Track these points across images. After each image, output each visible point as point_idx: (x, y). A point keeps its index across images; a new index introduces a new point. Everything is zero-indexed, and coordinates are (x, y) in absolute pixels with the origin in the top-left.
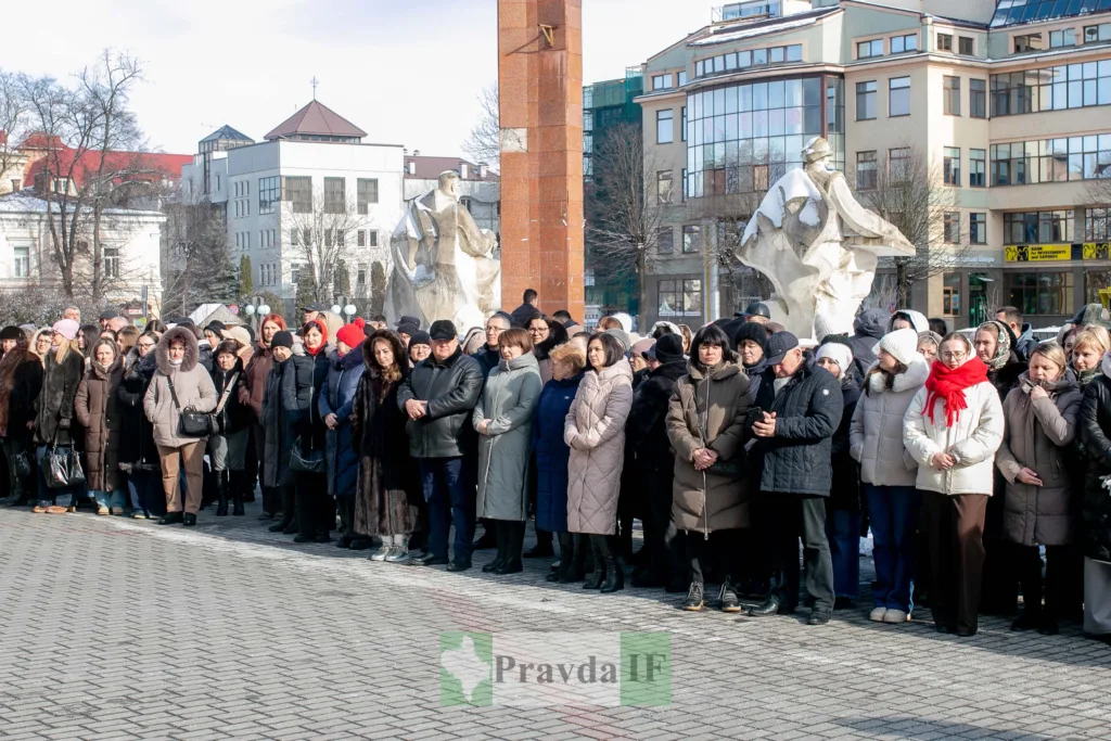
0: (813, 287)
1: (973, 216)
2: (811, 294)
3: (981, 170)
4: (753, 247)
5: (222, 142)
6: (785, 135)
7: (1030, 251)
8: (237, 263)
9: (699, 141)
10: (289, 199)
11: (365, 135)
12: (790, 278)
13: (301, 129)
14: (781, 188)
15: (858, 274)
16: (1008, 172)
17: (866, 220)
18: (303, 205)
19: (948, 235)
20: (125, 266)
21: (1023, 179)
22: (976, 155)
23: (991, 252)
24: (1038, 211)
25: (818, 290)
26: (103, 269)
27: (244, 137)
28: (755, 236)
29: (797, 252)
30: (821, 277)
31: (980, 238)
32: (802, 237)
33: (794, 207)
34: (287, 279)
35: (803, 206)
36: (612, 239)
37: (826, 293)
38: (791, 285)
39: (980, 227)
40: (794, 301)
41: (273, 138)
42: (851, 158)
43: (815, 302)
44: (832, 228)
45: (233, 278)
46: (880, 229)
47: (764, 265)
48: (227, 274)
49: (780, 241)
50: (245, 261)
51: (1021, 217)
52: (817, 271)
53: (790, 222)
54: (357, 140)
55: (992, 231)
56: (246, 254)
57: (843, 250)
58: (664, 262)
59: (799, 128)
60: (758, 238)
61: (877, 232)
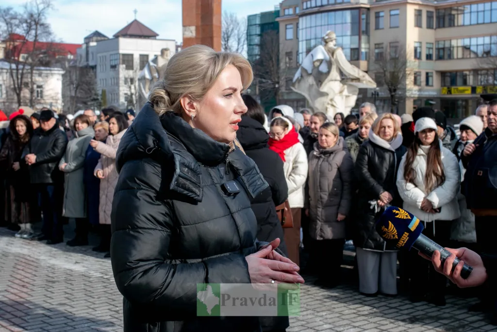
0: (326, 102)
1: (427, 74)
2: (325, 105)
3: (431, 52)
4: (299, 83)
5: (95, 38)
6: (342, 36)
7: (453, 90)
8: (100, 92)
9: (304, 38)
10: (123, 63)
11: (158, 35)
12: (315, 98)
13: (129, 32)
14: (312, 55)
15: (348, 96)
16: (443, 53)
17: (352, 71)
18: (130, 66)
19: (416, 82)
20: (46, 93)
21: (450, 57)
22: (429, 46)
23: (434, 90)
24: (457, 72)
25: (328, 104)
26: (35, 94)
27: (104, 36)
28: (300, 77)
29: (317, 85)
30: (330, 97)
31: (430, 83)
33: (317, 64)
34: (122, 100)
35: (321, 63)
36: (264, 83)
37: (332, 105)
38: (316, 101)
39: (430, 79)
40: (317, 109)
41: (117, 36)
42: (373, 46)
43: (326, 109)
44: (335, 74)
45: (98, 99)
46: (359, 75)
47: (304, 91)
48: (95, 97)
49: (311, 80)
50: (104, 92)
51: (449, 74)
52: (327, 94)
53: (315, 71)
54: (154, 38)
55: (436, 81)
56: (104, 88)
57: (341, 85)
58: (288, 93)
59: (349, 33)
60: (301, 79)
61: (357, 76)
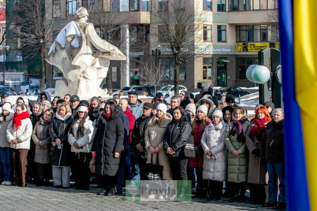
0: (78, 74)
1: (219, 27)
2: (78, 78)
3: (223, 3)
4: (53, 56)
7: (249, 46)
14: (65, 30)
15: (101, 68)
16: (238, 3)
17: (103, 45)
19: (205, 37)
21: (246, 8)
23: (229, 46)
24: (253, 25)
25: (81, 76)
28: (54, 51)
29: (70, 59)
30: (81, 70)
31: (223, 39)
32: (72, 52)
33: (69, 39)
35: (73, 39)
37: (84, 77)
39: (223, 33)
40: (70, 81)
43: (79, 81)
44: (86, 48)
46: (109, 48)
47: (58, 64)
49: (64, 54)
51: (245, 28)
52: (79, 67)
55: (230, 35)
57: (93, 58)
60: (55, 52)
61: (108, 50)
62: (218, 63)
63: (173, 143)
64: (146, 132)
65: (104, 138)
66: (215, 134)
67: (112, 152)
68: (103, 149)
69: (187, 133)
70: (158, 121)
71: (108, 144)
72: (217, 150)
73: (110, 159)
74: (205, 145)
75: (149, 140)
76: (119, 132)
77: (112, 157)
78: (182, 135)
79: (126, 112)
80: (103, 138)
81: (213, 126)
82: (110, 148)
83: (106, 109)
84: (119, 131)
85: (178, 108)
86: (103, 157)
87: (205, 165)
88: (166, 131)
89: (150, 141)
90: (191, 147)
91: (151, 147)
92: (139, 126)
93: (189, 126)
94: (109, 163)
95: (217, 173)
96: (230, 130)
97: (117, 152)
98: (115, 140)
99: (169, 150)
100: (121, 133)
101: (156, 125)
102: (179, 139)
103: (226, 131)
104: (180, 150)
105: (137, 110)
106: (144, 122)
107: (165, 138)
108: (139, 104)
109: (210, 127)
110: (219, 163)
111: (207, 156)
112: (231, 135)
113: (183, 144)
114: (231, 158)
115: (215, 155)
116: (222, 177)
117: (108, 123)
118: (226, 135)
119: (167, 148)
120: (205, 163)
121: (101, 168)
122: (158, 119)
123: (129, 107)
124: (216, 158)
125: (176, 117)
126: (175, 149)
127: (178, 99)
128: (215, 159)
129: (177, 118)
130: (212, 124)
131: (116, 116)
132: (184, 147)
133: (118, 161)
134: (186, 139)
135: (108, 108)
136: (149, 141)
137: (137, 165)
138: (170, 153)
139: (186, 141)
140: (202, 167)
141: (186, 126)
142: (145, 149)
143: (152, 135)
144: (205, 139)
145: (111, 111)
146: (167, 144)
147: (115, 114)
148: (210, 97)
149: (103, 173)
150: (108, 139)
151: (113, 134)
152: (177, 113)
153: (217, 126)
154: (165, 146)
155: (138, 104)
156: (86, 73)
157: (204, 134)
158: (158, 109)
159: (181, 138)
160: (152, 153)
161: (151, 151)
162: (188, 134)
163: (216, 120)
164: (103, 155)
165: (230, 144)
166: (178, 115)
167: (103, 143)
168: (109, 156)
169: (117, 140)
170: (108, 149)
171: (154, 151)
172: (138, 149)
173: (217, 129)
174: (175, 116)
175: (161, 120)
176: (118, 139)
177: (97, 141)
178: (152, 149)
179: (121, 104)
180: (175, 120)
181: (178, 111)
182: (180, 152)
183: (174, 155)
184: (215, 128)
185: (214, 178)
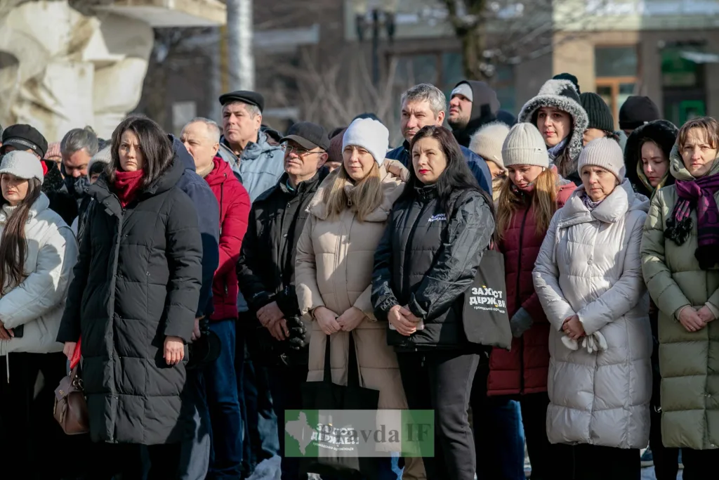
62: (666, 68)
63: (412, 284)
64: (301, 244)
65: (114, 279)
66: (593, 242)
67: (150, 341)
68: (110, 328)
69: (475, 240)
70: (352, 194)
71: (132, 305)
72: (606, 310)
73: (144, 371)
74: (550, 293)
75: (316, 278)
76: (178, 250)
77: (153, 362)
78: (449, 248)
79: (212, 177)
80: (110, 279)
81: (585, 208)
82: (142, 321)
83: (123, 152)
84: (178, 245)
85: (430, 133)
86: (111, 364)
87: (555, 384)
88: (382, 239)
89: (317, 285)
90: (491, 301)
91: (323, 310)
92: (267, 229)
93: (480, 212)
94: (143, 389)
95: (611, 412)
96: (665, 219)
97: (176, 338)
98: (164, 288)
99: (399, 317)
100: (189, 254)
101: (343, 214)
102: (438, 267)
103: (644, 228)
104: (444, 317)
105: (261, 173)
106: (291, 209)
107: (379, 268)
108: (271, 148)
109: (573, 213)
110: (615, 367)
111: (565, 340)
112: (669, 243)
113: (457, 286)
114: (674, 342)
115: (598, 334)
116: (630, 429)
117: (130, 212)
118: (644, 242)
119: (389, 308)
120: (556, 370)
121: (104, 413)
122: (348, 183)
123: (226, 156)
124: (603, 344)
125: (423, 171)
126: (424, 312)
127: (435, 101)
128: (599, 352)
129: (429, 177)
130: (580, 200)
131: (165, 180)
132: (460, 301)
133: (177, 379)
134: (470, 267)
135: (127, 146)
136: (312, 283)
137: (266, 417)
138: (402, 331)
139: (471, 277)
140: (546, 393)
141: (469, 208)
142: (299, 325)
143: (325, 255)
144: (552, 268)
145: (144, 160)
146: (388, 290)
147: (162, 173)
148: (570, 89)
149: (115, 436)
150: (130, 284)
151: (153, 260)
152: (429, 153)
153: (603, 210)
154: (378, 302)
155: (266, 146)
156: (44, 86)
157: (546, 243)
158: (351, 142)
159: (447, 263)
160: (328, 337)
161: (322, 326)
162: (477, 243)
163: (596, 186)
164: (110, 353)
165: (665, 279)
166: (433, 163)
167: (112, 300)
168: (140, 356)
169: (171, 287)
170: (134, 329)
171: (337, 325)
172: (269, 327)
173: (601, 223)
174: (419, 165)
175: (365, 191)
176: (175, 281)
177: (86, 294)
178: (327, 317)
179: (191, 143)
180: (421, 184)
181: (430, 143)
182: (444, 323)
183: (419, 340)
184: (593, 215)
185: (597, 433)
